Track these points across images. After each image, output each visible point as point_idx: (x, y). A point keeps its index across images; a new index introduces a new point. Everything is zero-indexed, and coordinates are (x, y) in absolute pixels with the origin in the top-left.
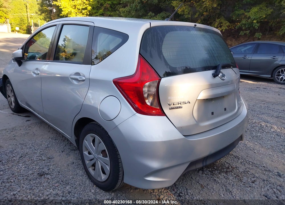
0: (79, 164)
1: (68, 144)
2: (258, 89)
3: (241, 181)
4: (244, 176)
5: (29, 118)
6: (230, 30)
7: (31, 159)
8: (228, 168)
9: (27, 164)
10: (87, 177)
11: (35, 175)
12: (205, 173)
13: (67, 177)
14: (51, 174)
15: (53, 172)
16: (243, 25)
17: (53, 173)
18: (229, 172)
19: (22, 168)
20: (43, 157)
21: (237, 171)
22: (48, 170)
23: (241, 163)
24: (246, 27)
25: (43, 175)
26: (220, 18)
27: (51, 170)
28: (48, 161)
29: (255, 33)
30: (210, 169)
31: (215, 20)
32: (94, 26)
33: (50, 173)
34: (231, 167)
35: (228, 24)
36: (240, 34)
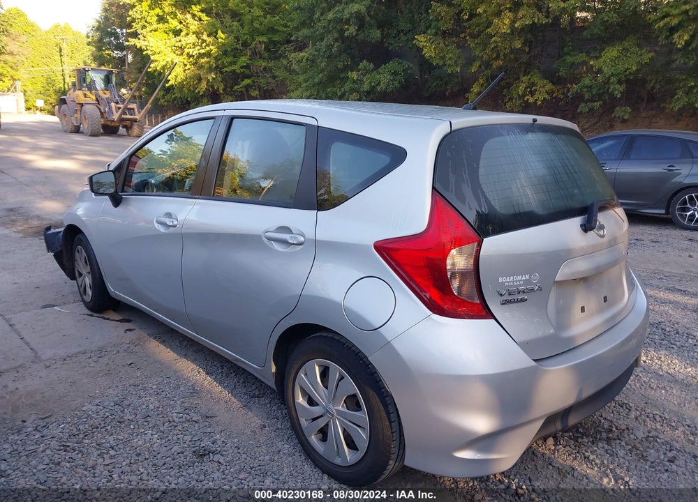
0: (278, 429)
1: (238, 382)
2: (638, 243)
3: (644, 458)
4: (649, 448)
5: (130, 324)
6: (554, 100)
7: (166, 419)
8: (611, 431)
9: (161, 432)
10: (303, 457)
11: (186, 456)
12: (562, 442)
13: (260, 458)
14: (224, 453)
15: (225, 449)
16: (586, 90)
17: (226, 451)
18: (614, 439)
19: (155, 440)
20: (192, 414)
21: (632, 436)
22: (213, 444)
23: (636, 418)
24: (592, 92)
25: (205, 455)
26: (529, 72)
27: (219, 443)
28: (207, 423)
29: (615, 107)
30: (571, 434)
31: (518, 78)
32: (318, 127)
33: (219, 449)
34: (616, 429)
35: (549, 87)
36: (579, 111)
